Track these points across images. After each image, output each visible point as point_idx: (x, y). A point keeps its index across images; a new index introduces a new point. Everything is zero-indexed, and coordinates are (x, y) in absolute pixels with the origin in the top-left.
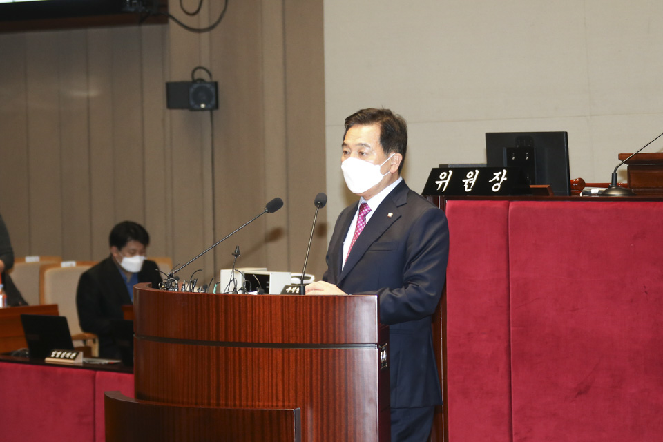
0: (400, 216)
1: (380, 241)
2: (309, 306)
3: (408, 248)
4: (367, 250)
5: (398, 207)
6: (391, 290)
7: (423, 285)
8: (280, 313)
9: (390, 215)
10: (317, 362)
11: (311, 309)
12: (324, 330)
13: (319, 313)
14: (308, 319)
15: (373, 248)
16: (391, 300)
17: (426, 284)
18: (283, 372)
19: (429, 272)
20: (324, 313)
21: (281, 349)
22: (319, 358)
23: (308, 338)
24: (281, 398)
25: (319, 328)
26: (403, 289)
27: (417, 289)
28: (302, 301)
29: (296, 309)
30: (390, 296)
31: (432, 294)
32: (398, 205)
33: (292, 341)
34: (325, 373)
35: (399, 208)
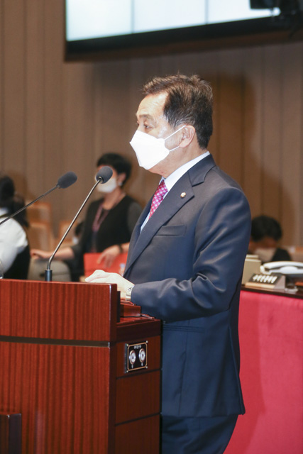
0: (193, 197)
1: (169, 225)
2: (37, 294)
3: (196, 235)
4: (155, 235)
5: (193, 186)
6: (177, 282)
7: (211, 278)
8: (9, 301)
9: (183, 194)
10: (44, 360)
11: (39, 297)
12: (52, 322)
13: (48, 303)
14: (37, 309)
15: (161, 232)
16: (174, 294)
17: (216, 278)
18: (10, 371)
19: (220, 263)
20: (53, 302)
21: (8, 343)
22: (46, 355)
23: (36, 332)
24: (6, 401)
25: (47, 320)
26: (189, 281)
27: (205, 283)
28: (30, 287)
29: (24, 298)
30: (175, 289)
31: (221, 290)
32: (195, 183)
33: (20, 334)
34: (52, 373)
35: (194, 188)
